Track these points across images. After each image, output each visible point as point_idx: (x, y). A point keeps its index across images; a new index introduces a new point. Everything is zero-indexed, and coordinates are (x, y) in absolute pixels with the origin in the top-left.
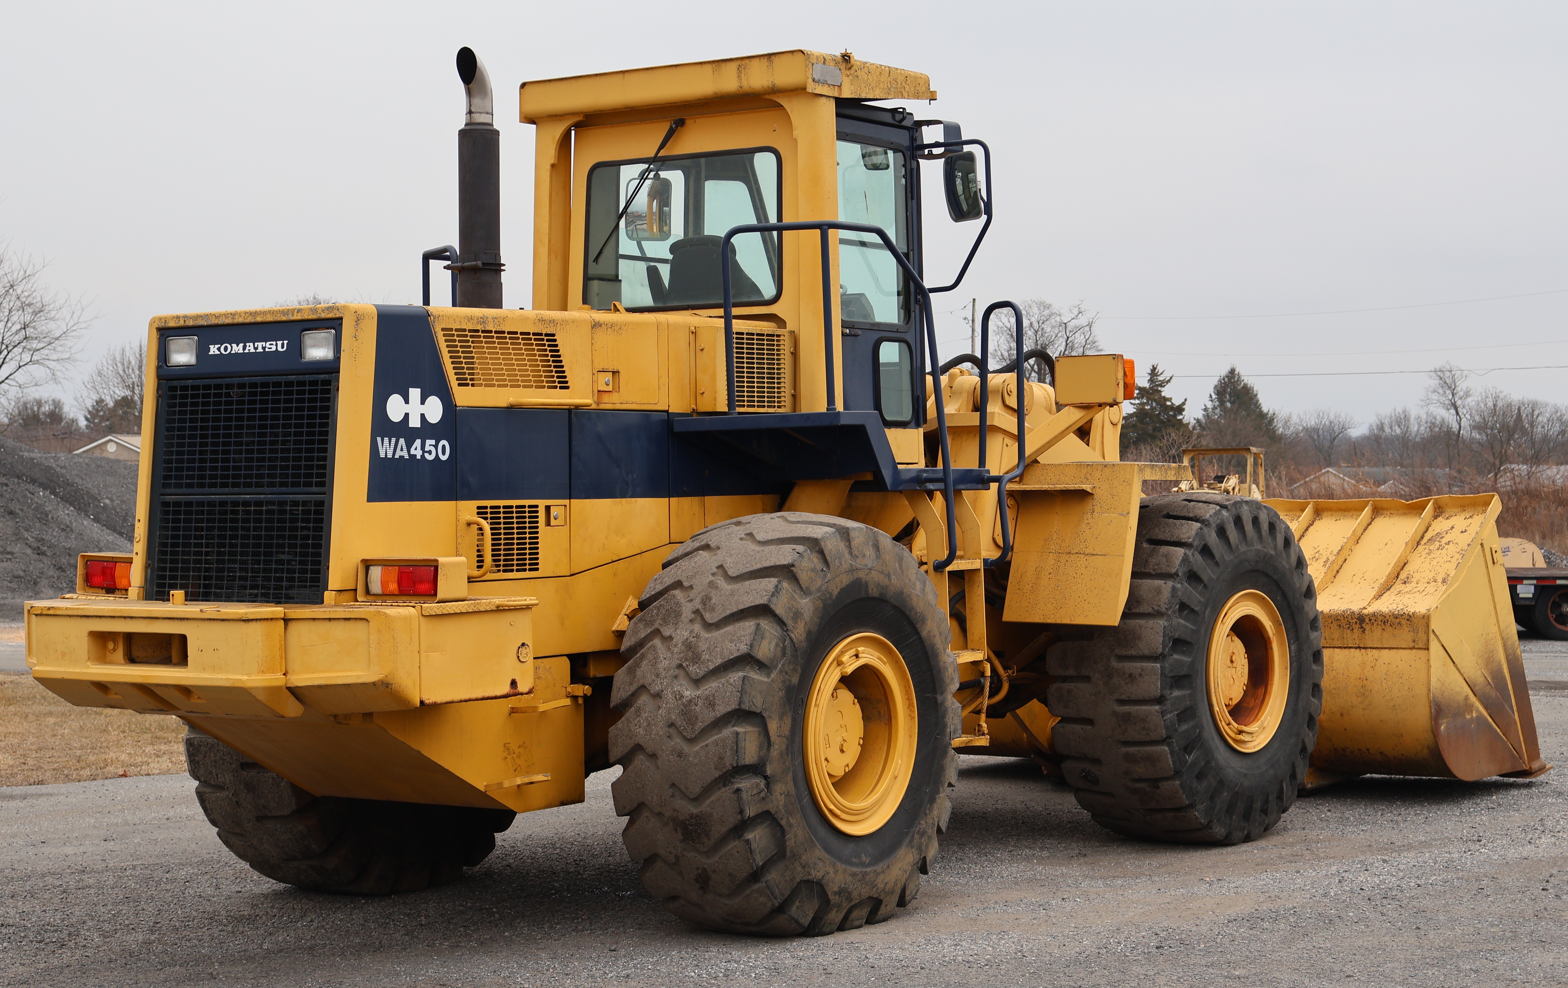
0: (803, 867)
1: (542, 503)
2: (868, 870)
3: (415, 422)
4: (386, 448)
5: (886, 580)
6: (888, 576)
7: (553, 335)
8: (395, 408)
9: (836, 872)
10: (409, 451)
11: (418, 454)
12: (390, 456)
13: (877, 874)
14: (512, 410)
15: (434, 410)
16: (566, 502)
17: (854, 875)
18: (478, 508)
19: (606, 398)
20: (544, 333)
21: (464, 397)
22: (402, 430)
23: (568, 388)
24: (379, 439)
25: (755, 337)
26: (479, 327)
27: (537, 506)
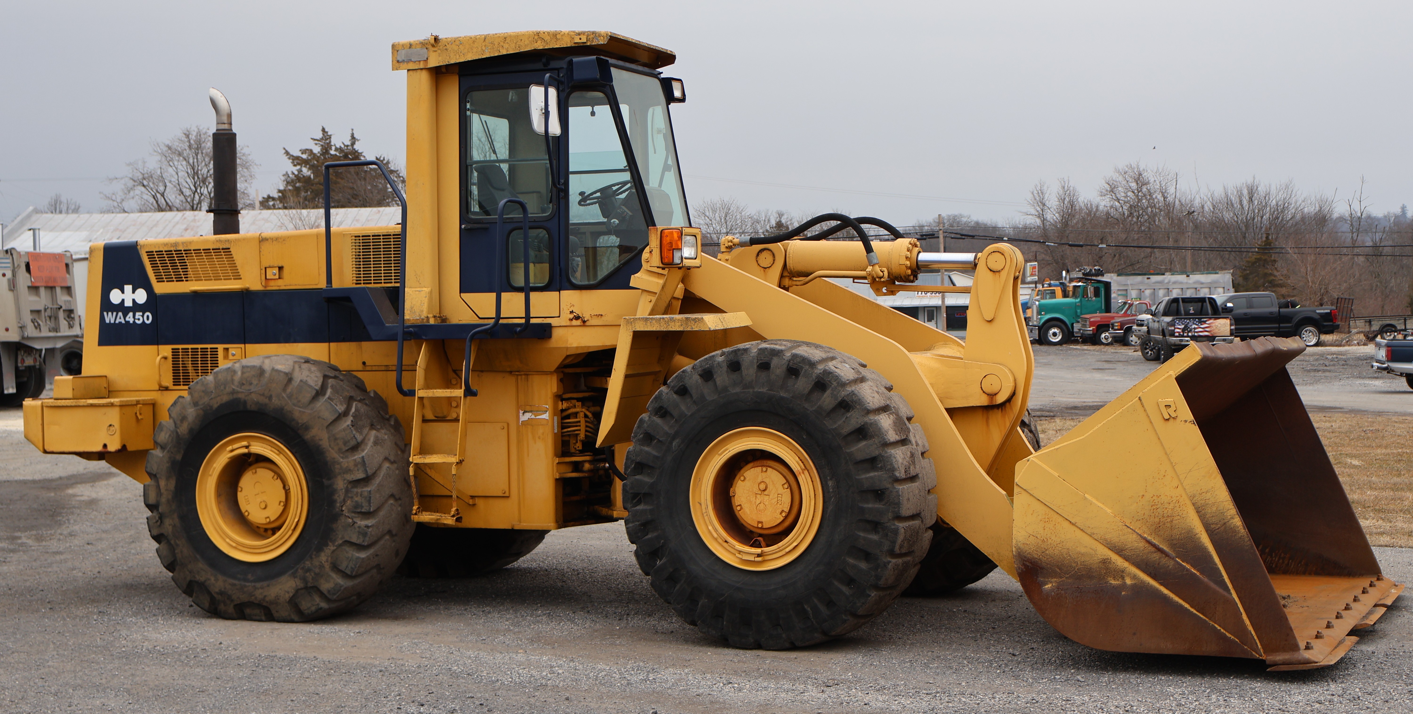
0: (190, 572)
1: (220, 347)
2: (247, 584)
3: (128, 303)
4: (110, 318)
5: (267, 401)
6: (270, 398)
7: (229, 249)
8: (116, 296)
9: (217, 580)
10: (125, 319)
11: (131, 320)
12: (112, 321)
13: (255, 588)
14: (196, 294)
15: (141, 296)
16: (242, 346)
17: (233, 585)
18: (172, 349)
19: (272, 283)
20: (221, 248)
21: (161, 288)
22: (121, 307)
23: (241, 279)
24: (105, 313)
25: (382, 237)
26: (172, 249)
27: (217, 348)
